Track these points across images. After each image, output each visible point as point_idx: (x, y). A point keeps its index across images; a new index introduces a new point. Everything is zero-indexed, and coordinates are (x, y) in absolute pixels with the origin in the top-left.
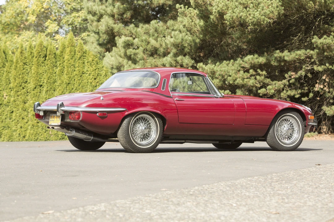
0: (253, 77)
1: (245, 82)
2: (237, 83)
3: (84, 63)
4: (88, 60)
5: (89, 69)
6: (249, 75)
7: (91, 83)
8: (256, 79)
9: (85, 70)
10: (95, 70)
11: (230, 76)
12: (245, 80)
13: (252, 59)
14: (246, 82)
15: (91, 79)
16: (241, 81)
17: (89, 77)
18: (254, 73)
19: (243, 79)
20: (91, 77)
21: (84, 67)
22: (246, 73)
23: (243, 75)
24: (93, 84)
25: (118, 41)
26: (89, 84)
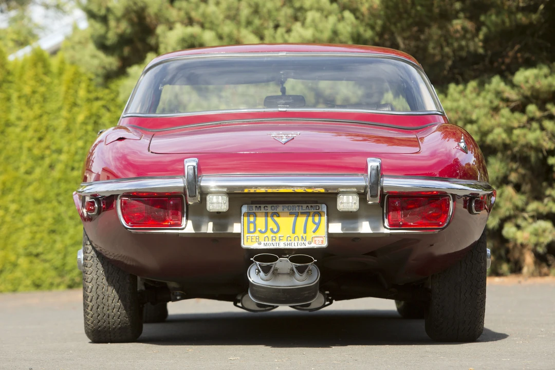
0: (535, 125)
1: (514, 138)
2: (493, 141)
3: (8, 99)
4: (20, 90)
5: (23, 115)
6: (524, 119)
7: (30, 150)
8: (542, 129)
9: (12, 117)
10: (41, 116)
11: (472, 122)
12: (516, 132)
13: (537, 77)
14: (518, 136)
15: (31, 140)
16: (504, 136)
17: (24, 134)
18: (538, 114)
19: (509, 130)
20: (30, 133)
21: (8, 110)
22: (517, 115)
23: (508, 119)
24: (36, 152)
25: (165, 37)
26: (25, 152)
